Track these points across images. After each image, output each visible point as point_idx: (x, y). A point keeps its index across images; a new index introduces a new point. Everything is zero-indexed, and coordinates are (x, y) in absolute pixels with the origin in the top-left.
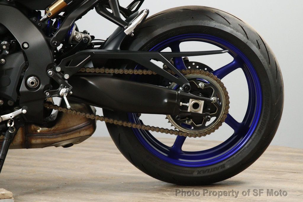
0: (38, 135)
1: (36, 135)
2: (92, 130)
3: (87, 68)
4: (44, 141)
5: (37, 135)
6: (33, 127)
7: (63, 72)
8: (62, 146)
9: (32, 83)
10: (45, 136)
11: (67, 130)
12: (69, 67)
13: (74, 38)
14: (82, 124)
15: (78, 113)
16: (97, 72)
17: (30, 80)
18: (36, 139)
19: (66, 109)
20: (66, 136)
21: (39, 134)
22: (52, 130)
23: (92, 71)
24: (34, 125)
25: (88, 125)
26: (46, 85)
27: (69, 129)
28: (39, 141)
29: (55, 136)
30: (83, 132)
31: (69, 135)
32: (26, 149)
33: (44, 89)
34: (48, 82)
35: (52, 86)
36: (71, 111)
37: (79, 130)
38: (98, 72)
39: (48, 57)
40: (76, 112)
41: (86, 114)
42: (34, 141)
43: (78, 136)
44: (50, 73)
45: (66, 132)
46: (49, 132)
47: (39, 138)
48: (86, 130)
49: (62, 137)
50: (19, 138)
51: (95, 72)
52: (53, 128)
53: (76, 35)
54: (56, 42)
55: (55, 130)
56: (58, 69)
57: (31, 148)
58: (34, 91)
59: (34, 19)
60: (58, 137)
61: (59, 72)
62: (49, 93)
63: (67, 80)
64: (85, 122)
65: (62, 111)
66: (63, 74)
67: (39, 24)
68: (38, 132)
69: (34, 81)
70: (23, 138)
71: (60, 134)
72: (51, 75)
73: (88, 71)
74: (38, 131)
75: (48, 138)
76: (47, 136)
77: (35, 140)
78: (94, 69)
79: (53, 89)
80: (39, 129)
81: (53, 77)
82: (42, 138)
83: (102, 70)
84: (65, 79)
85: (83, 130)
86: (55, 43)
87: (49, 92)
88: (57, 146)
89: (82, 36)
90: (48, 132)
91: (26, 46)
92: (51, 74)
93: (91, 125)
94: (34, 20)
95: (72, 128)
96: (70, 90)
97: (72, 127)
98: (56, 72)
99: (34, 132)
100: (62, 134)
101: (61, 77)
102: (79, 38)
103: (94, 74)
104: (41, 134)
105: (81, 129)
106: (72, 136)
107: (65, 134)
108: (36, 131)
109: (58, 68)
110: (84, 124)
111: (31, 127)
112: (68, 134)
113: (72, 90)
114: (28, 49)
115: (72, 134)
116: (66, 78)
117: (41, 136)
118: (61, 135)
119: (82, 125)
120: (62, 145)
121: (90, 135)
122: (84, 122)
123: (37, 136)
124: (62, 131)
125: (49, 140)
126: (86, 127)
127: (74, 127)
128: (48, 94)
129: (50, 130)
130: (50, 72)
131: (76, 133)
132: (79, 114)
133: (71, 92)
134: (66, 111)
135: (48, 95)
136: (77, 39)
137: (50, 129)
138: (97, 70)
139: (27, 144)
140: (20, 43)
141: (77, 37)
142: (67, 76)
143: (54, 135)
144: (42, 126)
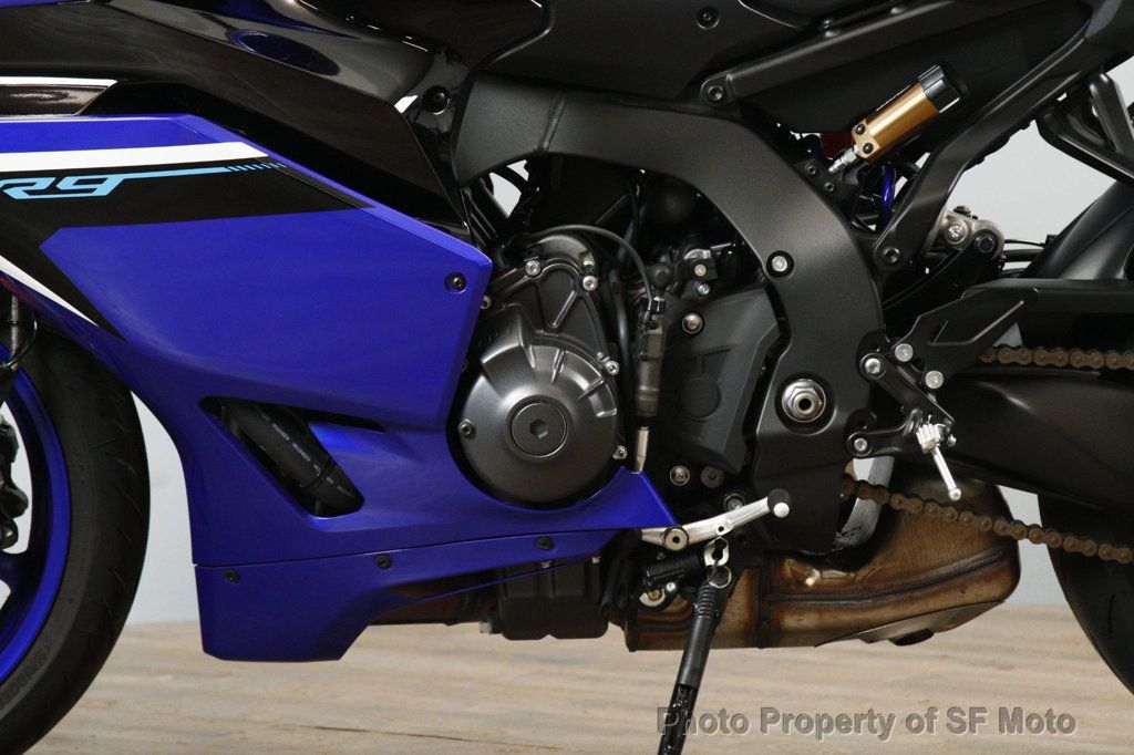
0: (809, 596)
1: (799, 597)
2: (1006, 578)
3: (1002, 346)
4: (830, 619)
5: (804, 596)
6: (790, 566)
7: (919, 365)
8: (892, 640)
9: (804, 404)
10: (832, 603)
11: (915, 579)
12: (940, 344)
13: (943, 234)
14: (974, 558)
15: (966, 516)
16: (1038, 363)
17: (794, 392)
18: (803, 610)
19: (919, 502)
20: (912, 600)
21: (810, 593)
22: (859, 578)
23: (1024, 357)
24: (792, 561)
25: (996, 561)
26: (855, 412)
27: (922, 577)
28: (809, 620)
29: (870, 601)
30: (977, 586)
31: (921, 598)
32: (756, 649)
33: (848, 428)
34: (861, 398)
35: (875, 416)
36: (939, 509)
37: (959, 581)
38: (1043, 364)
39: (867, 305)
40: (956, 513)
41: (994, 520)
42: (790, 621)
43: (959, 602)
44: (873, 366)
45: (912, 587)
46: (847, 588)
47: (810, 609)
48: (987, 579)
49: (897, 604)
50: (737, 611)
51: (1033, 364)
52: (863, 573)
53: (949, 226)
54: (897, 251)
55: (871, 580)
56: (904, 353)
57: (777, 646)
58: (805, 433)
59: (809, 167)
60: (881, 606)
61: (905, 365)
62: (865, 442)
63: (936, 392)
64: (984, 549)
65: (903, 506)
66: (921, 369)
67: (827, 185)
68: (806, 586)
69: (810, 397)
70: (751, 608)
71: (888, 594)
72: (877, 375)
73: (1004, 358)
74: (810, 581)
75: (847, 609)
76: (842, 602)
77: (796, 617)
78: (1027, 353)
79: (878, 428)
80: (810, 575)
81: (883, 384)
82: (820, 611)
83: (1059, 357)
84: (928, 390)
85: (978, 581)
86: (892, 253)
87: (865, 438)
88: (870, 640)
89: (970, 230)
90: (846, 585)
91: (780, 265)
92: (877, 370)
93: (1005, 563)
94: (812, 170)
95: (933, 574)
96: (948, 430)
97: (934, 568)
98: (896, 363)
99: (793, 587)
100: (895, 593)
101: (911, 380)
102: (961, 237)
103: (1031, 369)
104: (820, 592)
105: (968, 576)
106: (933, 604)
107: (909, 594)
108: (801, 583)
109: (903, 348)
110: (981, 559)
111: (782, 565)
112: (918, 593)
113: (953, 432)
114: (791, 276)
115: (935, 594)
116: (930, 385)
117: (819, 600)
118: (894, 598)
119: (973, 562)
120: (892, 635)
121: (1000, 600)
122: (979, 552)
123: (804, 603)
124: (895, 583)
125: (847, 618)
126: (987, 570)
127: (944, 570)
128: (861, 444)
129: (852, 581)
130: (872, 363)
131: (948, 590)
132: (970, 521)
133: (953, 439)
134: (921, 509)
135: (864, 447)
136: (954, 240)
137: (852, 575)
138: (1042, 356)
139: (763, 633)
140: (759, 257)
141: (954, 232)
142: (934, 380)
143: (869, 598)
144: (820, 564)
